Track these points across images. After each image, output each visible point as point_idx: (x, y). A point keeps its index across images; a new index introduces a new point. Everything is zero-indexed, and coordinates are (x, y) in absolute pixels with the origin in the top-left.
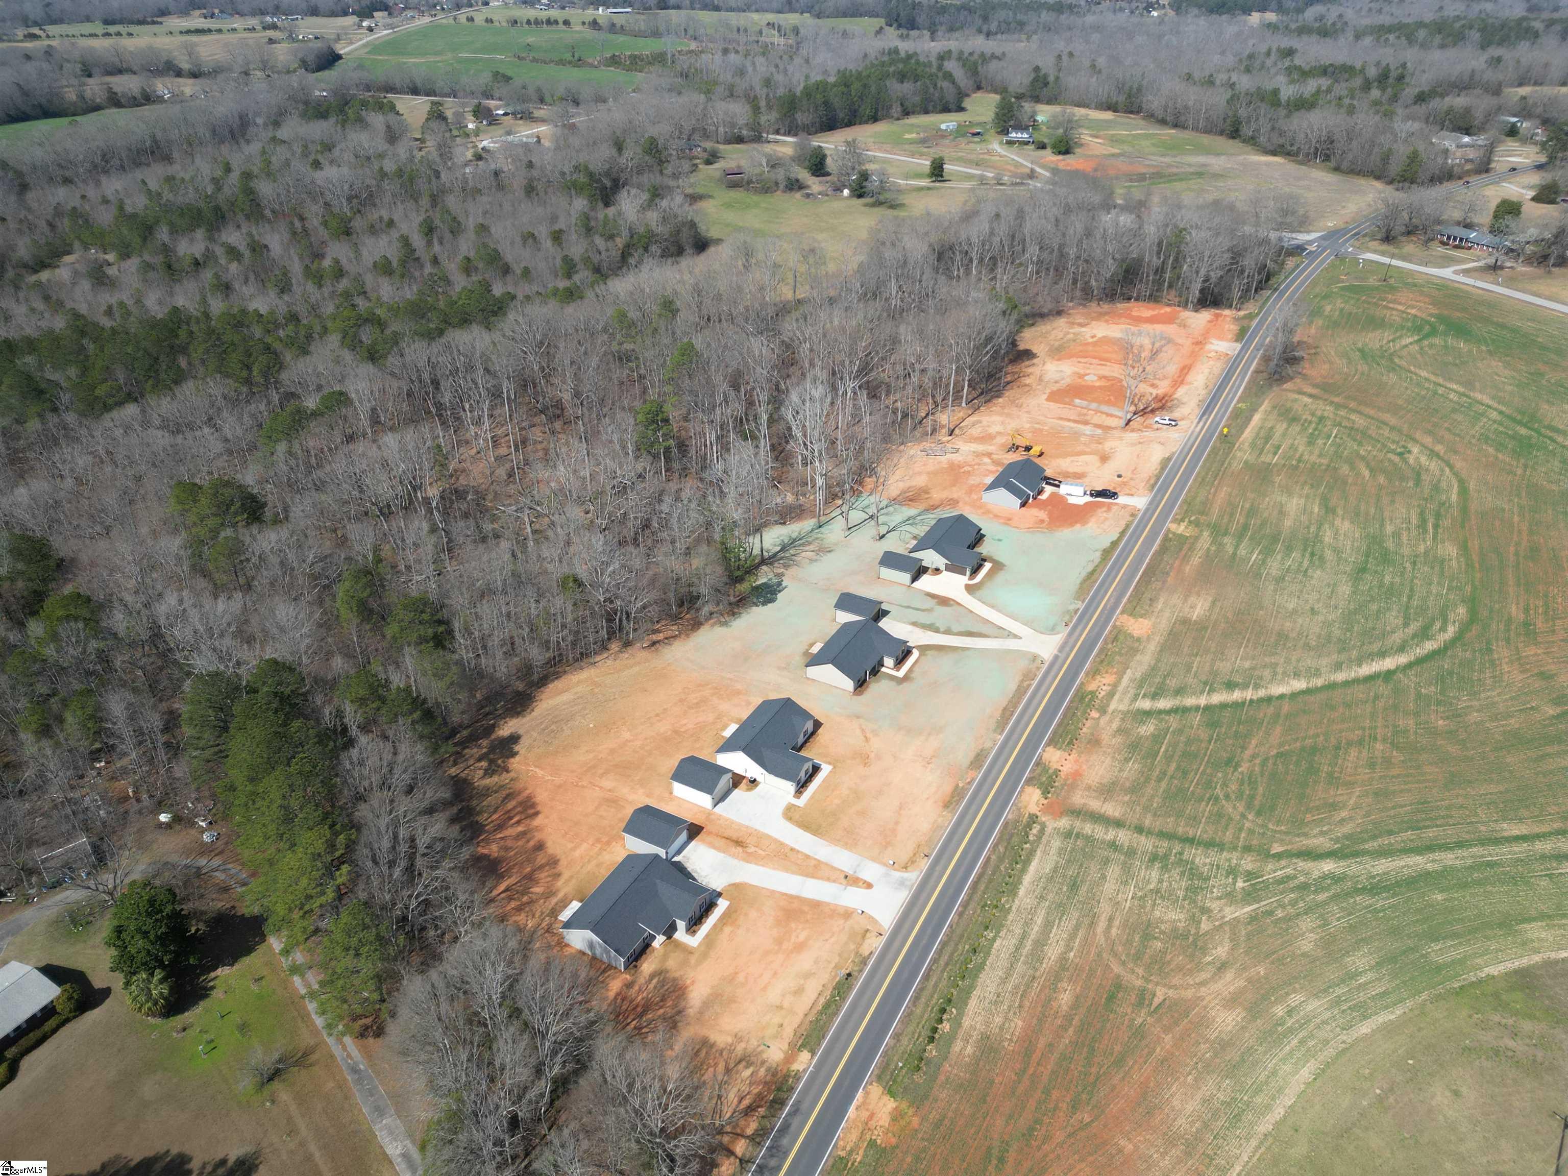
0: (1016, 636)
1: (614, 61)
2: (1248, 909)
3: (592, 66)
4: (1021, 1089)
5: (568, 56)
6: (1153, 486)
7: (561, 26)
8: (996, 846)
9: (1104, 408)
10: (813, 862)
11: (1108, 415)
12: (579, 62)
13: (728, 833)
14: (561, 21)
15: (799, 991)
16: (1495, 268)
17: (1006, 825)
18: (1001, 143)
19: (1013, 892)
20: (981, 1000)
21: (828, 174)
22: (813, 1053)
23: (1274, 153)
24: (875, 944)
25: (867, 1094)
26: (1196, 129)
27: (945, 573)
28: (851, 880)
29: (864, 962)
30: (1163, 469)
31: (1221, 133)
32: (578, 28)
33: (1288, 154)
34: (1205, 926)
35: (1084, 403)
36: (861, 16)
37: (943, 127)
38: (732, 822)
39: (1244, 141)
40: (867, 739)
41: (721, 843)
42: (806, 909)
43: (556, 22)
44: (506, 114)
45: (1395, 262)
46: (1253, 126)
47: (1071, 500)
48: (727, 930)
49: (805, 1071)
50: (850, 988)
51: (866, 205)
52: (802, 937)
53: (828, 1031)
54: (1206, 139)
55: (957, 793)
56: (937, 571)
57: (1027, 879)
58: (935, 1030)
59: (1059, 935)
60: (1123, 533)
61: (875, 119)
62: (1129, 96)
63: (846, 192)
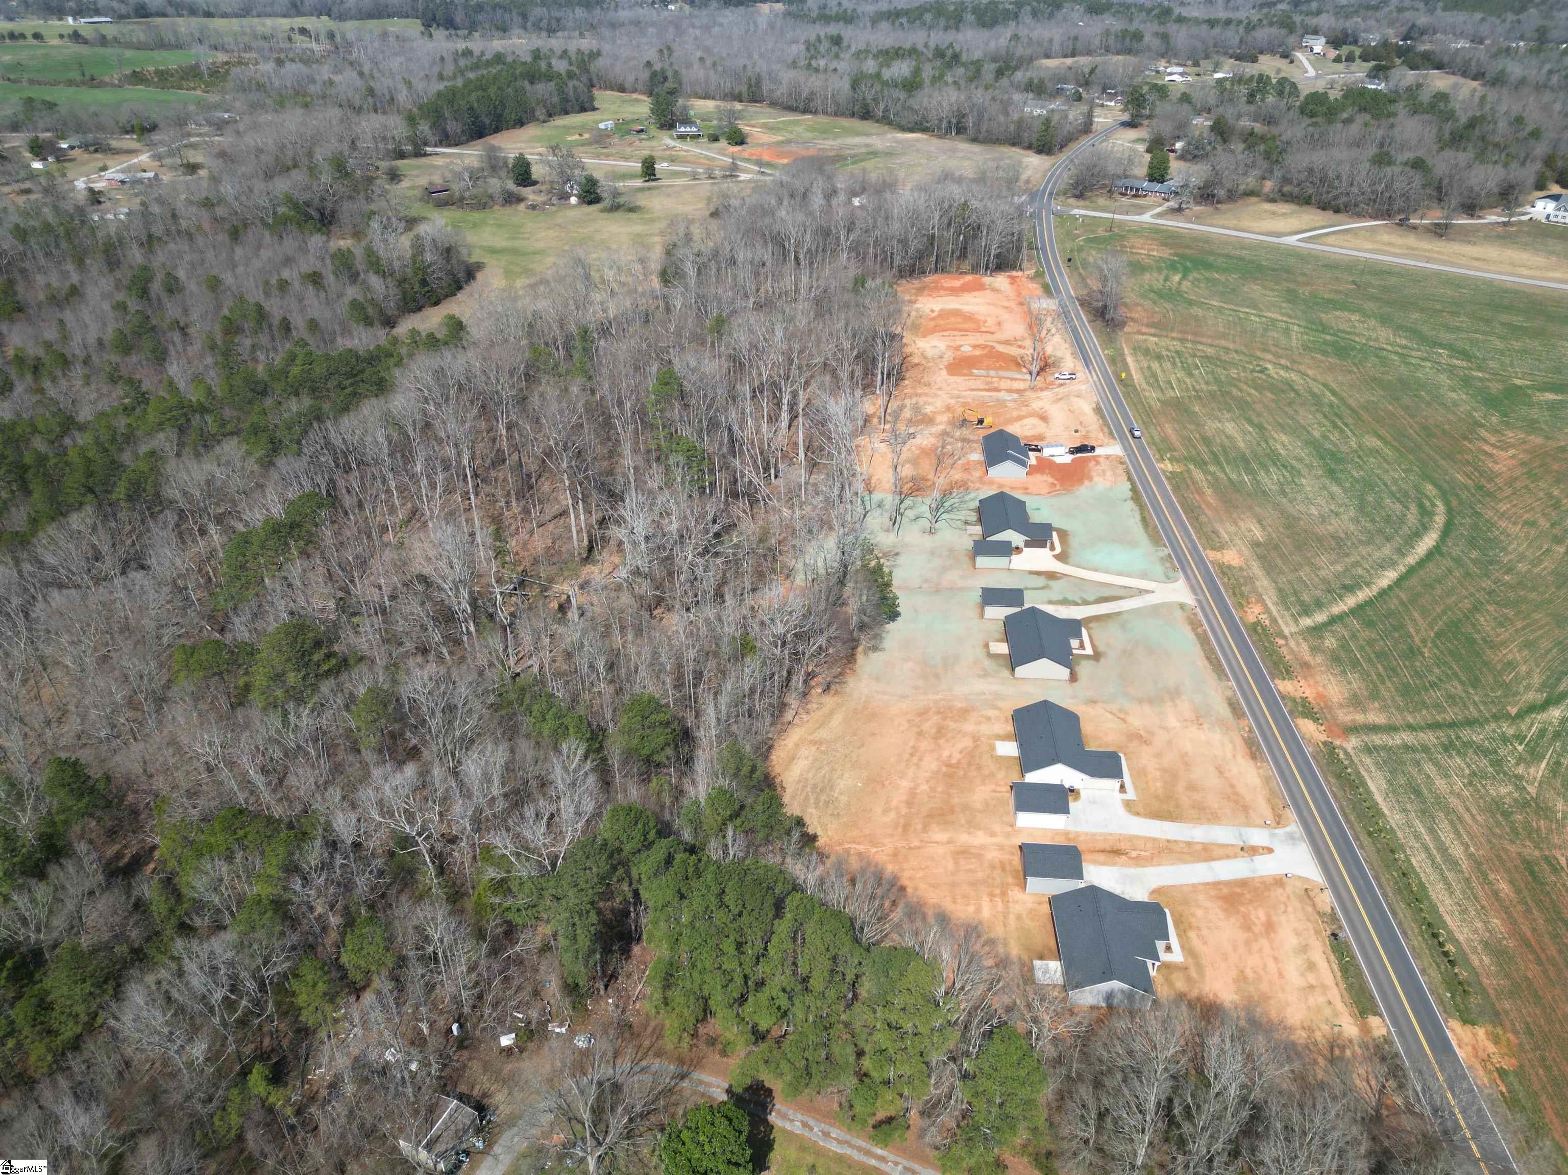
0: (1147, 592)
1: (137, 78)
2: (1543, 765)
3: (113, 85)
4: (1552, 973)
5: (75, 75)
6: (1111, 433)
7: (31, 41)
8: (1326, 780)
9: (1003, 373)
10: (1199, 847)
11: (1012, 379)
12: (93, 82)
13: (1100, 846)
14: (29, 34)
15: (1311, 966)
16: (1179, 210)
17: (1314, 757)
18: (672, 137)
19: (1380, 813)
20: (1451, 913)
21: (535, 183)
22: (1377, 1014)
23: (911, 130)
24: (1327, 900)
25: (1452, 1030)
26: (825, 113)
27: (1026, 550)
28: (1252, 851)
29: (1333, 918)
30: (1103, 417)
31: (853, 115)
32: (56, 42)
33: (924, 130)
34: (1532, 790)
35: (983, 372)
36: (389, 16)
37: (602, 126)
38: (1094, 835)
39: (877, 121)
40: (1124, 720)
41: (1101, 857)
42: (1238, 890)
43: (23, 36)
44: (72, 148)
45: (1117, 217)
46: (882, 106)
47: (1058, 460)
48: (1192, 934)
49: (1389, 1032)
50: (1348, 946)
51: (604, 210)
52: (1263, 918)
53: (1370, 991)
54: (846, 122)
55: (1250, 743)
56: (1018, 550)
57: (1379, 798)
58: (1446, 954)
59: (1446, 835)
60: (1130, 479)
61: (520, 123)
62: (750, 86)
63: (573, 200)
